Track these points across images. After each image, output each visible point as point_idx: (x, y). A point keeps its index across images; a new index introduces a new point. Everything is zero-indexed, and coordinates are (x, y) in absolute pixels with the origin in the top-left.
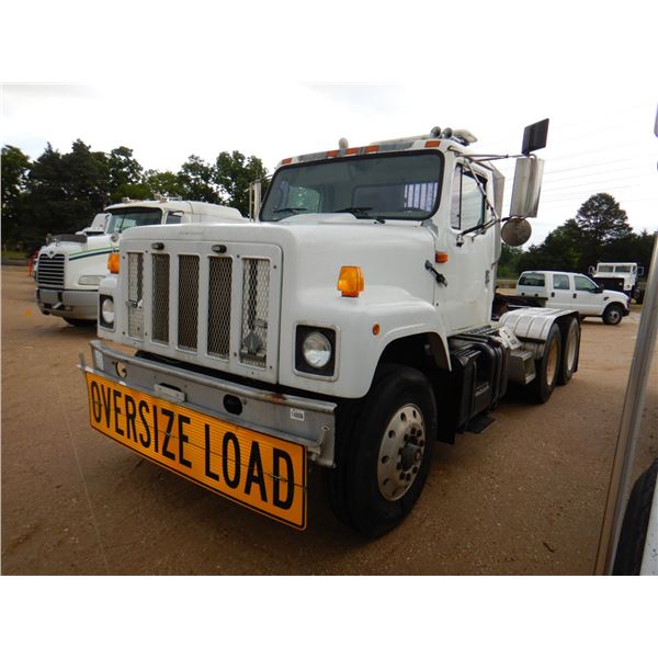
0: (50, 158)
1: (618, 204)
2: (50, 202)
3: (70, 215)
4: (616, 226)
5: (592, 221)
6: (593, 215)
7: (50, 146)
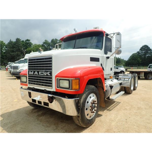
0: (11, 42)
1: (149, 47)
2: (11, 53)
3: (16, 56)
4: (149, 53)
5: (143, 52)
6: (143, 50)
7: (11, 40)
